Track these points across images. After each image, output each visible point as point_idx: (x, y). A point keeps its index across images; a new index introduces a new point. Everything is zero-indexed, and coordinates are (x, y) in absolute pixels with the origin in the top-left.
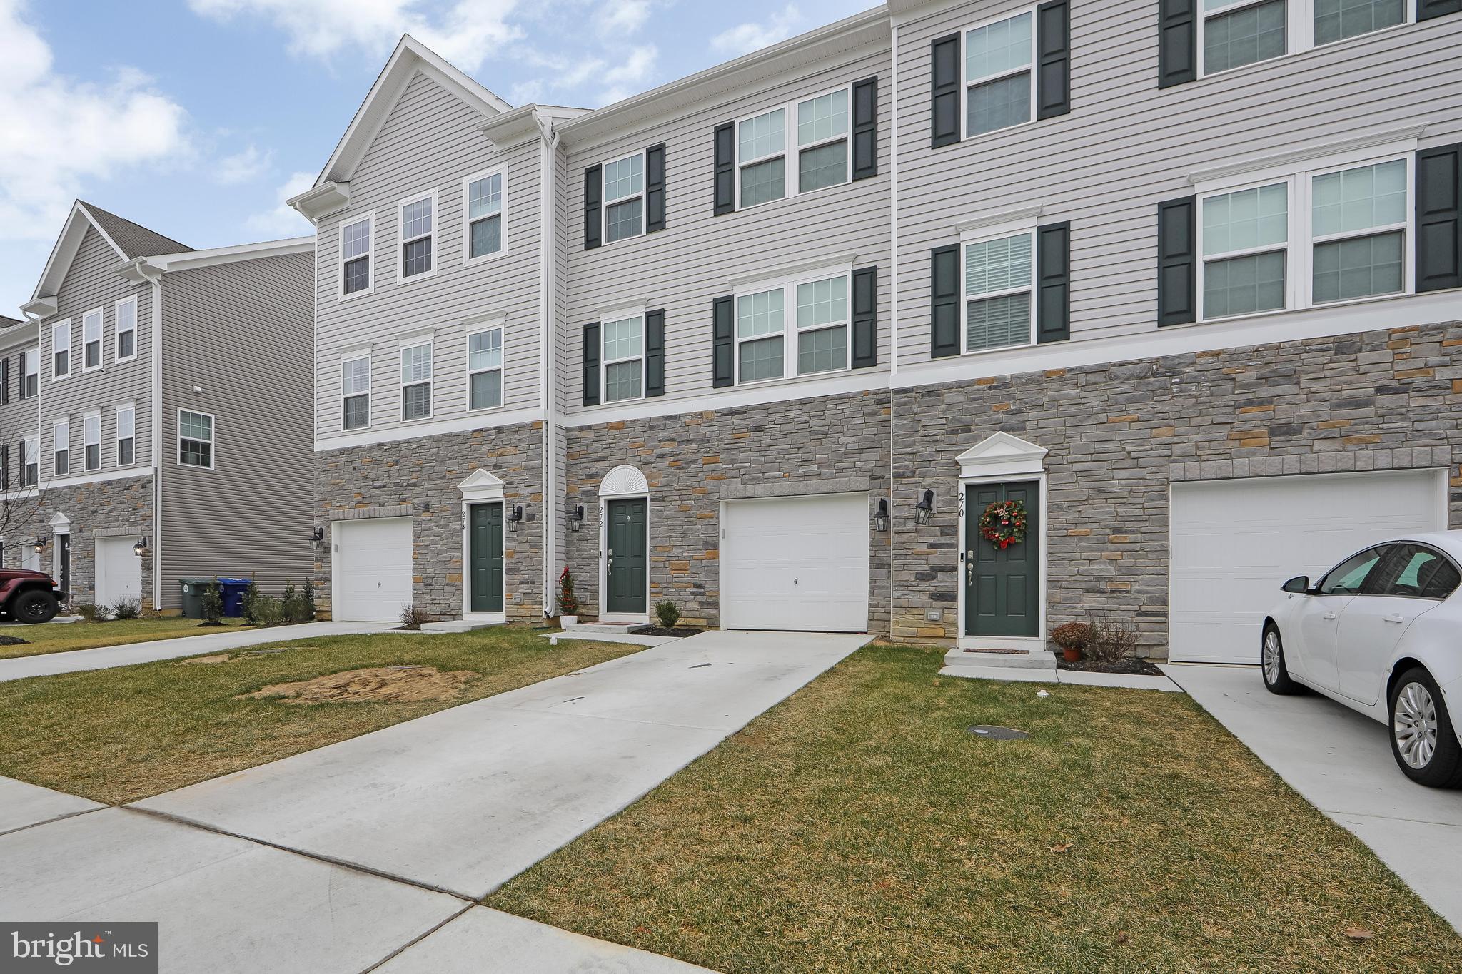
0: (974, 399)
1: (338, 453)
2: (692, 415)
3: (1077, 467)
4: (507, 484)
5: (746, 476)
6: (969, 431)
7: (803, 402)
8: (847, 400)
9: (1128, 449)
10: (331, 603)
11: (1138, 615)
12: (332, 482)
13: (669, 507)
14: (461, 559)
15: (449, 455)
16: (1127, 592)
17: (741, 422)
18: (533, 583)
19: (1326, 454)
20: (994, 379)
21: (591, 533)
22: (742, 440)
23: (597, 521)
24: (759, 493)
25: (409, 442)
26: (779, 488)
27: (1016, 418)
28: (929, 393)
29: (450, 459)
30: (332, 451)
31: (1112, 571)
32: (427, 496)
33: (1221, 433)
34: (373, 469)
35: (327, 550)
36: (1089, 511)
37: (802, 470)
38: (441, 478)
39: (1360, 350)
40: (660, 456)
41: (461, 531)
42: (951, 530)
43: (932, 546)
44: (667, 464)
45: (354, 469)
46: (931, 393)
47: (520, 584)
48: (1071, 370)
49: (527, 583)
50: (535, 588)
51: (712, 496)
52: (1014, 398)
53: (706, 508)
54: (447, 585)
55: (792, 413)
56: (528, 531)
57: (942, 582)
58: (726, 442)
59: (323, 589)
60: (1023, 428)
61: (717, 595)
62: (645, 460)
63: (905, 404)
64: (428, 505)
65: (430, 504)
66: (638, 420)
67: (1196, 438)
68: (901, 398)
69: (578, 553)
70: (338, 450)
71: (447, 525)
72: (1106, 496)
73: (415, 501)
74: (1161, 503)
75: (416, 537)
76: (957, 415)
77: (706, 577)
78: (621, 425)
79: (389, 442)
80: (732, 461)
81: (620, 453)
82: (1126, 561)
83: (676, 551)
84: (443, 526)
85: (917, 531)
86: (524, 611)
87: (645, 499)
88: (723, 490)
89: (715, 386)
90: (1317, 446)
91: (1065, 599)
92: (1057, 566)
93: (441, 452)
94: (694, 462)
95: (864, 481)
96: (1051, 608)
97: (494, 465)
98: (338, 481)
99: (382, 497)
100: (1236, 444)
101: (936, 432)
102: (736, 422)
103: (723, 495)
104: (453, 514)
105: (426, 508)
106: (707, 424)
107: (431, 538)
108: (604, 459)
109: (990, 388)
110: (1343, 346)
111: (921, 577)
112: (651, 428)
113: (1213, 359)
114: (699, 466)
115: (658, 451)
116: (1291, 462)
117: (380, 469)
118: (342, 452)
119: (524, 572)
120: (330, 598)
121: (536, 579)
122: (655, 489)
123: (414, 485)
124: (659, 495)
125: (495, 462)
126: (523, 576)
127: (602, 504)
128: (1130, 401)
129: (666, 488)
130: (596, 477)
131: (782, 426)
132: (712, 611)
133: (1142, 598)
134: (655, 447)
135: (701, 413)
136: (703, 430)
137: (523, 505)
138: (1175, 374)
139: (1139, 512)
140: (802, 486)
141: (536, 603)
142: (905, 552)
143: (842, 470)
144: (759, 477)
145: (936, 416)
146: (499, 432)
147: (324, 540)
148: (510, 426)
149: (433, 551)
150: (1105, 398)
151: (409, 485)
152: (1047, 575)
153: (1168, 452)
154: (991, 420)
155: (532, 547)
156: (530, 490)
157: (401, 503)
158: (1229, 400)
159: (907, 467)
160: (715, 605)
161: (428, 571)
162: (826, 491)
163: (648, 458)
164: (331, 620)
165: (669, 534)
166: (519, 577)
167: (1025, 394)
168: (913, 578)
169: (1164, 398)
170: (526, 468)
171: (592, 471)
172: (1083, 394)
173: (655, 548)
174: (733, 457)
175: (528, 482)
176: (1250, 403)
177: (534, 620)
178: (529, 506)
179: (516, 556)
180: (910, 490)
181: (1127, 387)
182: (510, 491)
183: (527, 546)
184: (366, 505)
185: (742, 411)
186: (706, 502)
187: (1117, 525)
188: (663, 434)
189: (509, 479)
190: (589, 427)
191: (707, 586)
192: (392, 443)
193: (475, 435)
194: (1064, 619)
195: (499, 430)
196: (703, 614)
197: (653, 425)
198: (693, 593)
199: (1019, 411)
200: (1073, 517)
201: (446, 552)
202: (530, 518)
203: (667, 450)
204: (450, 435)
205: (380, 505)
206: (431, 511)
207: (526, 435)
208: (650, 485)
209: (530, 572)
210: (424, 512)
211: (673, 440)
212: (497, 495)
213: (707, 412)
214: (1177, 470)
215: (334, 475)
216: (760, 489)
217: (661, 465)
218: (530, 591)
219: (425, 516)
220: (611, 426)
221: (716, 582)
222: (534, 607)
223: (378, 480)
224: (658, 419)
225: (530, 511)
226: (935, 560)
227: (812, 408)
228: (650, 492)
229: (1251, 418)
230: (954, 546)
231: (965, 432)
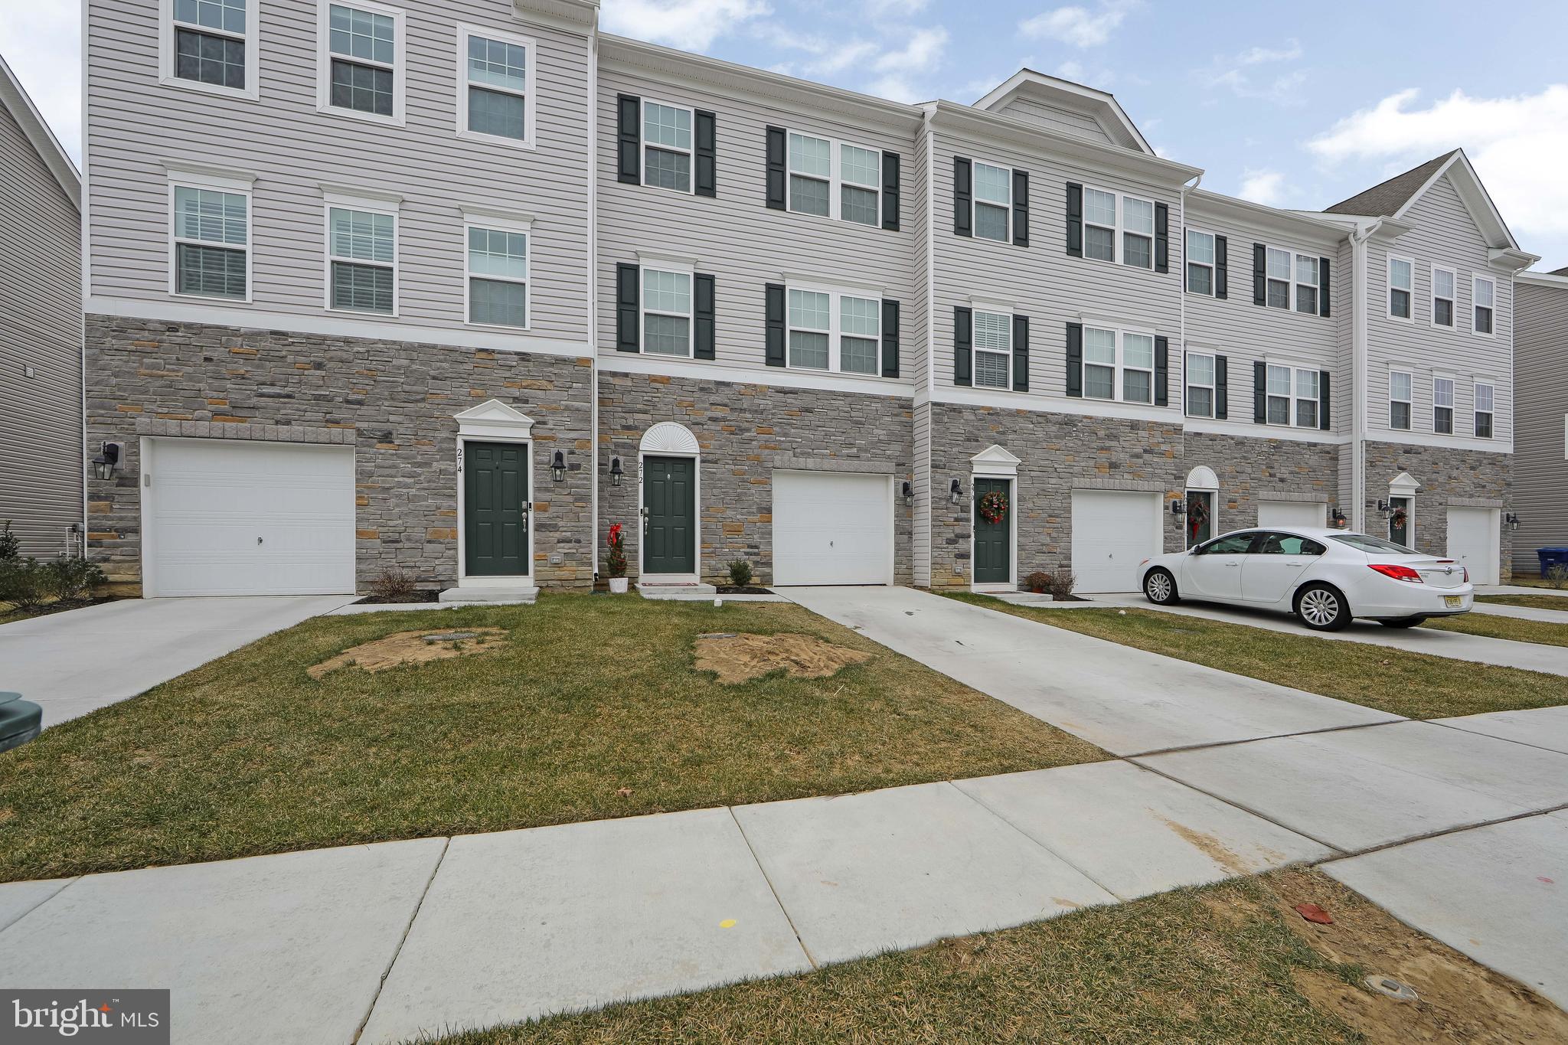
0: (980, 420)
1: (163, 328)
2: (747, 386)
3: (1033, 474)
4: (538, 423)
5: (798, 450)
6: (977, 441)
7: (846, 395)
8: (878, 400)
9: (1056, 466)
10: (141, 568)
11: (1059, 567)
12: (143, 371)
13: (722, 470)
14: (456, 510)
15: (432, 373)
16: (1055, 553)
17: (793, 401)
18: (578, 541)
19: (1127, 481)
20: (991, 408)
21: (629, 489)
22: (794, 418)
23: (636, 476)
24: (810, 466)
25: (347, 341)
26: (828, 464)
27: (1003, 437)
28: (954, 410)
29: (434, 378)
30: (145, 322)
31: (1048, 540)
32: (388, 421)
33: (1092, 463)
34: (258, 367)
35: (131, 481)
36: (1039, 502)
37: (845, 451)
38: (417, 401)
39: (1139, 429)
40: (710, 419)
41: (455, 474)
42: (965, 509)
43: (956, 520)
44: (719, 428)
45: (207, 359)
46: (955, 410)
47: (559, 542)
48: (1030, 412)
49: (570, 541)
50: (581, 547)
51: (766, 464)
52: (1001, 424)
53: (760, 474)
54: (429, 542)
55: (837, 402)
56: (570, 481)
57: (962, 545)
58: (780, 416)
59: (116, 546)
60: (1006, 445)
61: (770, 556)
62: (695, 421)
63: (939, 414)
64: (391, 433)
65: (394, 432)
66: (687, 379)
67: (1083, 464)
68: (937, 409)
69: (611, 510)
70: (161, 322)
71: (428, 464)
72: (1044, 493)
73: (363, 425)
74: (1068, 501)
75: (362, 476)
76: (971, 429)
77: (760, 538)
78: (666, 380)
79: (301, 334)
80: (785, 435)
81: (665, 409)
82: (1054, 535)
83: (729, 513)
84: (420, 465)
85: (947, 509)
86: (564, 574)
87: (693, 460)
88: (778, 460)
89: (768, 364)
90: (1126, 476)
91: (1028, 557)
92: (1023, 536)
93: (414, 367)
94: (748, 430)
95: (891, 467)
96: (1020, 563)
97: (514, 398)
98: (165, 373)
99: (283, 412)
100: (1097, 470)
101: (958, 439)
102: (789, 401)
103: (778, 464)
104: (441, 450)
105: (387, 438)
106: (761, 397)
107: (396, 479)
108: (645, 412)
109: (989, 414)
110: (1134, 425)
111: (950, 542)
112: (702, 389)
113: (1089, 421)
114: (753, 434)
115: (709, 414)
116: (1116, 483)
117: (278, 371)
118: (173, 327)
119: (565, 529)
120: (139, 561)
121: (582, 537)
122: (707, 450)
123: (360, 403)
124: (711, 457)
125: (517, 394)
126: (564, 534)
127: (641, 459)
128: (1056, 437)
129: (719, 452)
130: (639, 430)
131: (829, 412)
132: (767, 570)
133: (1061, 556)
134: (706, 409)
135: (755, 386)
136: (756, 401)
137: (564, 451)
138: (1075, 426)
139: (1060, 505)
140: (846, 464)
141: (583, 564)
142: (940, 523)
143: (875, 455)
144: (809, 453)
145: (958, 428)
146: (523, 360)
147: (122, 464)
148: (541, 356)
149: (399, 496)
150: (1045, 433)
151: (348, 402)
152: (1018, 541)
153: (1071, 471)
154: (990, 436)
155: (576, 500)
156: (573, 435)
157: (330, 425)
158: (1094, 445)
159: (941, 461)
160: (769, 564)
161: (391, 523)
162: (864, 471)
163: (699, 420)
164: (140, 597)
165: (722, 496)
166: (557, 535)
167: (1007, 422)
168: (944, 543)
169: (1070, 438)
170: (567, 408)
171: (630, 422)
172: (1035, 429)
173: (706, 509)
174: (787, 431)
175: (570, 425)
176: (1102, 449)
177: (578, 583)
178: (572, 453)
179: (552, 510)
180: (942, 478)
181: (1054, 428)
182: (541, 431)
183: (570, 499)
184: (243, 419)
185: (793, 392)
186: (760, 470)
187: (1050, 512)
188: (713, 398)
189: (541, 419)
190: (626, 375)
191: (761, 547)
192: (309, 337)
193: (483, 355)
194: (1028, 572)
195: (524, 357)
196: (757, 573)
197: (705, 388)
198: (747, 554)
199: (1003, 433)
200: (1031, 505)
201: (426, 499)
202: (575, 467)
203: (719, 414)
204: (434, 347)
205: (277, 423)
206: (397, 442)
207: (566, 370)
208: (701, 447)
209: (576, 529)
210: (380, 442)
211: (726, 405)
212: (522, 435)
213: (761, 386)
214: (1077, 482)
215: (145, 360)
216: (811, 463)
217: (713, 427)
218: (575, 551)
219: (383, 448)
220: (653, 379)
221: (770, 543)
222: (580, 568)
223: (272, 385)
224: (709, 382)
225: (574, 459)
226: (958, 530)
227: (853, 401)
228: (701, 453)
229: (1103, 457)
230: (968, 520)
231: (974, 441)
